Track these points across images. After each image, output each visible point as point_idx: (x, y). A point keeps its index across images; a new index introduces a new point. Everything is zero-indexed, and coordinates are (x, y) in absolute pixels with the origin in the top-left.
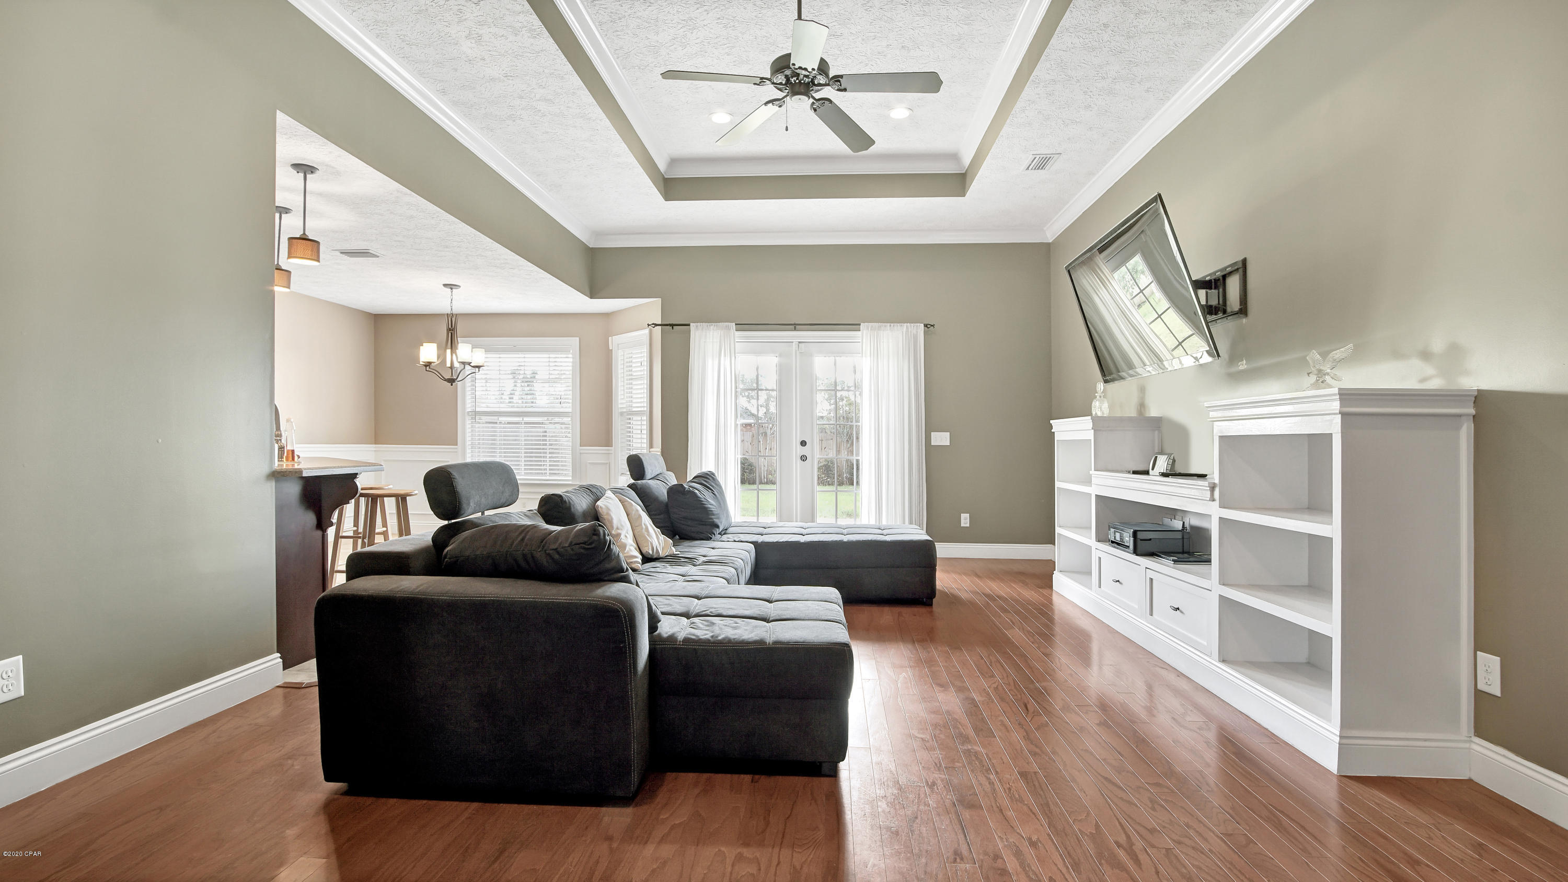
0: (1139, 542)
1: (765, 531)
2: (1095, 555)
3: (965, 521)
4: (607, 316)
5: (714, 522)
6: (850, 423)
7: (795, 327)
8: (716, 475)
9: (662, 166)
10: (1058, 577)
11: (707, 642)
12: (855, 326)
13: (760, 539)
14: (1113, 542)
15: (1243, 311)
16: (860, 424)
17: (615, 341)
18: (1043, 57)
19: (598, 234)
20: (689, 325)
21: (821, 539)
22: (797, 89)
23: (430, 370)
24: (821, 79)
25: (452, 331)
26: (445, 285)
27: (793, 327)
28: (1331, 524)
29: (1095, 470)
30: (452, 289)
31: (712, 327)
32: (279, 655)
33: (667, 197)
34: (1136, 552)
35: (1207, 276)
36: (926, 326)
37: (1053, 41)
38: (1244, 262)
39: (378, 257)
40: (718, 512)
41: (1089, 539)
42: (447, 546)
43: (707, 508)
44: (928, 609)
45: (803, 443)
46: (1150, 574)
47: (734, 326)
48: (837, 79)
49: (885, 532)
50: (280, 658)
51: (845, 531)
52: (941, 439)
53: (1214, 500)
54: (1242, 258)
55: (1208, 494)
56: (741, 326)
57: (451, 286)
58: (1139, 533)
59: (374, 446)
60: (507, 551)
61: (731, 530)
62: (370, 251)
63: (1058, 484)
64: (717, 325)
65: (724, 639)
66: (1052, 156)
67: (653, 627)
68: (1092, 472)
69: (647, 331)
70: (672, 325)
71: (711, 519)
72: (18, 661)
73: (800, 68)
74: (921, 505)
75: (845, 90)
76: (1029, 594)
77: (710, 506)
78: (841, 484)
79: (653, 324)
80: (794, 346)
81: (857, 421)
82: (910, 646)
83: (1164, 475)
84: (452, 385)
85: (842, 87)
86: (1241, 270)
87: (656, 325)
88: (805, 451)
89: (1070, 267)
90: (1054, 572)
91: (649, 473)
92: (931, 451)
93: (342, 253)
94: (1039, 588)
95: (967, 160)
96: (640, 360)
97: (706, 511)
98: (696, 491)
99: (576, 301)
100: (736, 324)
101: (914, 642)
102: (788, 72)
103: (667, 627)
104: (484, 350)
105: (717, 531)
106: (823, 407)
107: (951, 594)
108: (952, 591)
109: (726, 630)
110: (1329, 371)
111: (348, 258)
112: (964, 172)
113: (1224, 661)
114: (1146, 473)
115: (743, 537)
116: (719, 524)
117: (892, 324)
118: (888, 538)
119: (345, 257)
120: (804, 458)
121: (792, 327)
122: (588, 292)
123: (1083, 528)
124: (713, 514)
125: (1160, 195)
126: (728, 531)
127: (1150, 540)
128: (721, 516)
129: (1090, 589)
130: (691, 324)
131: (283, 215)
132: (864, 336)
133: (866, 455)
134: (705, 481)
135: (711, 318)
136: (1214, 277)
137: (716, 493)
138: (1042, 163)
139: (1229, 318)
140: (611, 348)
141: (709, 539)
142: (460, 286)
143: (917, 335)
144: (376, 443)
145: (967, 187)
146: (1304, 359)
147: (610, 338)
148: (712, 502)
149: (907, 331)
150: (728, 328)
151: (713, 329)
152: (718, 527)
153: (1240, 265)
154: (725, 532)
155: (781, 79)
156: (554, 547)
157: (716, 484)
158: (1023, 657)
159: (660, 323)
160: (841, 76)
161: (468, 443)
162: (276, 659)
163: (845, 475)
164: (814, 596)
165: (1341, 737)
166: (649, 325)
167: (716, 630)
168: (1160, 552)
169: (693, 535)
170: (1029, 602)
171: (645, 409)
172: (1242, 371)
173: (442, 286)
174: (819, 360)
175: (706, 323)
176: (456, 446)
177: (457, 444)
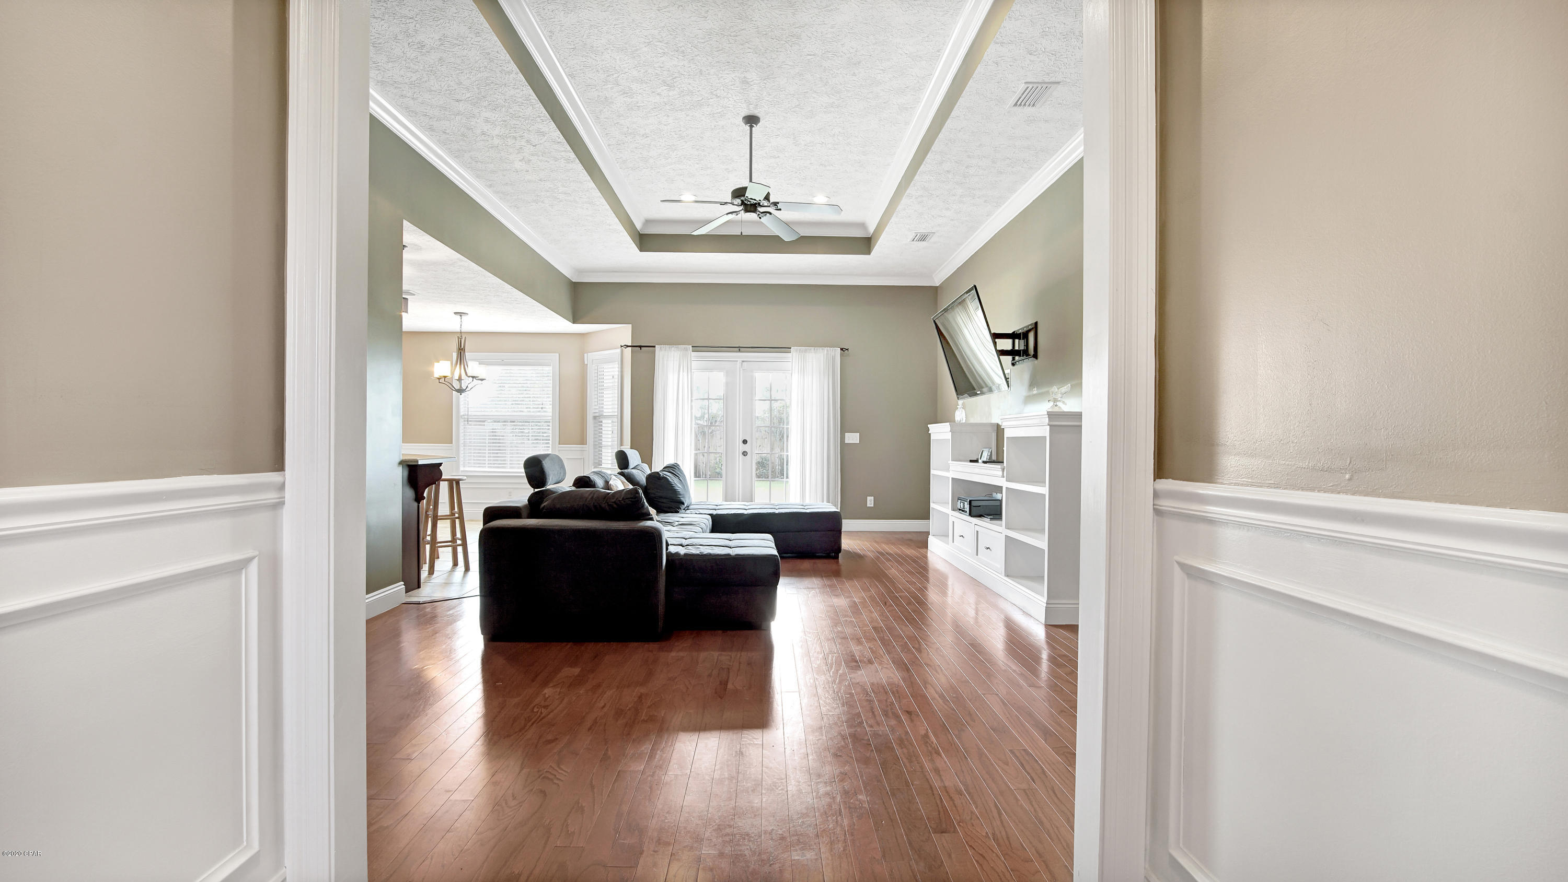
0: (972, 508)
1: (717, 508)
2: (951, 519)
3: (870, 501)
4: (582, 335)
5: (680, 500)
6: (781, 426)
7: (739, 349)
8: (680, 465)
9: (639, 226)
10: (931, 539)
11: (698, 555)
12: (787, 350)
13: (715, 512)
14: (960, 510)
15: (1035, 356)
16: (789, 427)
17: (590, 357)
18: (912, 184)
19: (580, 271)
20: (654, 347)
21: (759, 512)
22: (749, 208)
23: (444, 382)
24: (766, 203)
25: (461, 351)
26: (455, 313)
27: (738, 349)
28: (1045, 487)
29: (952, 461)
30: (461, 316)
31: (673, 349)
32: (403, 583)
33: (642, 248)
34: (970, 515)
35: (1021, 329)
36: (842, 349)
37: (916, 177)
38: (1036, 323)
39: (414, 295)
40: (684, 493)
41: (948, 510)
42: (542, 502)
43: (675, 489)
44: (836, 560)
45: (745, 442)
46: (977, 528)
47: (691, 348)
48: (775, 204)
49: (805, 507)
50: (404, 585)
51: (777, 507)
52: (853, 438)
53: (1004, 477)
54: (1035, 321)
55: (1000, 473)
56: (696, 348)
57: (460, 314)
58: (972, 502)
60: (583, 505)
61: (691, 507)
62: (411, 292)
63: (932, 472)
64: (677, 348)
65: (707, 554)
66: (929, 234)
67: (667, 549)
68: (950, 462)
69: (619, 351)
70: (640, 347)
71: (679, 498)
73: (751, 199)
74: (837, 490)
75: (780, 210)
76: (910, 552)
77: (678, 488)
78: (774, 476)
79: (625, 345)
80: (738, 364)
81: (788, 423)
82: (819, 579)
83: (984, 462)
85: (779, 208)
86: (1034, 329)
87: (628, 346)
88: (746, 448)
89: (935, 318)
90: (929, 536)
91: (632, 465)
92: (844, 448)
94: (920, 548)
95: (871, 229)
96: (612, 373)
97: (675, 492)
98: (668, 477)
99: (561, 324)
101: (822, 577)
102: (742, 198)
103: (672, 549)
104: (478, 363)
105: (682, 507)
106: (761, 409)
107: (854, 552)
108: (855, 551)
109: (706, 551)
110: (1059, 399)
112: (870, 236)
113: (1007, 576)
114: (976, 461)
115: (701, 511)
116: (685, 502)
117: (816, 348)
118: (808, 511)
120: (745, 454)
122: (570, 318)
123: (945, 503)
124: (680, 495)
125: (975, 286)
126: (690, 508)
127: (980, 506)
128: (686, 496)
129: (948, 544)
130: (656, 346)
132: (793, 358)
133: (794, 451)
134: (673, 470)
135: (673, 341)
136: (1023, 331)
137: (681, 479)
138: (923, 238)
139: (1030, 359)
140: (586, 363)
141: (678, 512)
142: (467, 313)
143: (835, 356)
145: (871, 248)
146: (1048, 392)
147: (586, 355)
148: (679, 485)
149: (827, 354)
150: (686, 350)
151: (675, 351)
152: (683, 504)
153: (1033, 326)
154: (688, 508)
155: (738, 201)
156: (613, 501)
157: (681, 473)
158: (893, 583)
159: (631, 345)
160: (778, 203)
161: (461, 442)
162: (400, 586)
163: (777, 467)
164: (757, 538)
165: (1047, 604)
166: (621, 346)
167: (702, 551)
168: (985, 515)
169: (666, 509)
170: (907, 556)
171: (616, 414)
172: (1035, 395)
173: (454, 315)
174: (758, 375)
175: (668, 346)
176: (451, 445)
177: (452, 443)
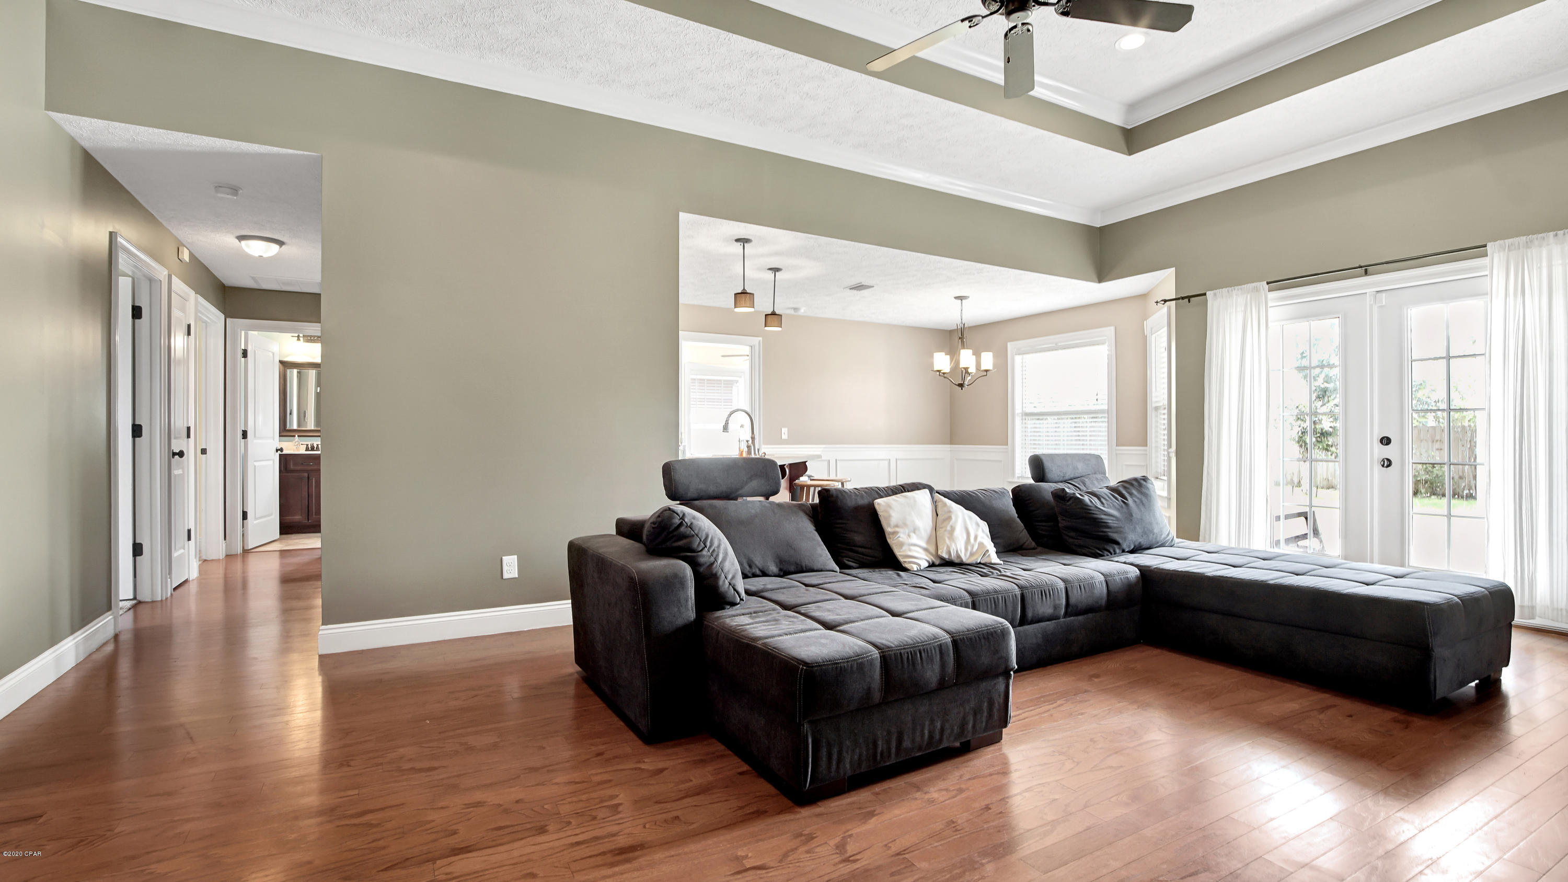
4: (1143, 298)
5: (1108, 536)
7: (1366, 270)
12: (1478, 250)
17: (1147, 328)
20: (1205, 294)
25: (962, 340)
26: (956, 298)
30: (962, 300)
31: (1235, 293)
33: (1127, 152)
39: (873, 287)
45: (1386, 441)
47: (1267, 287)
56: (1276, 284)
57: (961, 298)
59: (949, 446)
62: (864, 284)
64: (1242, 289)
69: (1166, 310)
70: (1188, 298)
72: (515, 558)
79: (1170, 300)
80: (1369, 300)
84: (962, 389)
87: (1172, 300)
88: (1389, 452)
93: (850, 289)
100: (1268, 283)
111: (858, 291)
119: (853, 291)
120: (1387, 463)
121: (1362, 270)
122: (1094, 275)
130: (1208, 293)
131: (776, 273)
132: (1495, 261)
135: (1233, 279)
140: (1146, 334)
142: (969, 297)
144: (951, 443)
147: (1144, 322)
150: (1257, 290)
151: (1236, 295)
159: (1176, 297)
161: (1018, 444)
166: (1167, 301)
171: (1166, 402)
173: (954, 299)
174: (1415, 314)
175: (1227, 289)
176: (1006, 447)
177: (1007, 445)
